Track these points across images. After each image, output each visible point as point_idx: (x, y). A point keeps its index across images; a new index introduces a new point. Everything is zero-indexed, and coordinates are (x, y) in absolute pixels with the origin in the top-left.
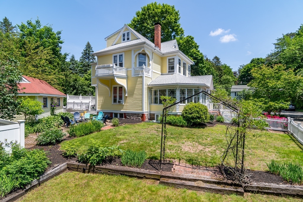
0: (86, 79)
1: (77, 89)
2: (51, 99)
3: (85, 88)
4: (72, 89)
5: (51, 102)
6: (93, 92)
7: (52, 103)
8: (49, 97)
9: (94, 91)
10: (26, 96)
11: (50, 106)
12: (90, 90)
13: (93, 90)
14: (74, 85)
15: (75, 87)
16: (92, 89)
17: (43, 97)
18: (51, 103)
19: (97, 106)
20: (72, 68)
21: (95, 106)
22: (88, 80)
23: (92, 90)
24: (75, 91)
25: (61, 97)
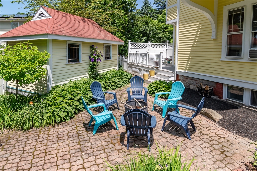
0: (160, 21)
1: (148, 35)
2: (91, 47)
3: (158, 33)
4: (141, 35)
5: (89, 52)
6: (169, 37)
7: (92, 55)
8: (83, 43)
9: (171, 37)
10: (27, 41)
11: (88, 59)
12: (165, 36)
13: (169, 36)
14: (144, 30)
15: (146, 33)
16: (168, 33)
17: (67, 42)
18: (89, 55)
19: (177, 63)
20: (145, 12)
21: (171, 60)
22: (162, 22)
23: (167, 35)
24: (145, 38)
25: (114, 45)
